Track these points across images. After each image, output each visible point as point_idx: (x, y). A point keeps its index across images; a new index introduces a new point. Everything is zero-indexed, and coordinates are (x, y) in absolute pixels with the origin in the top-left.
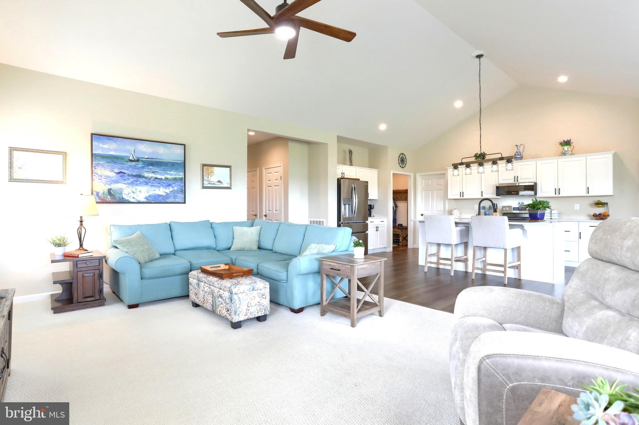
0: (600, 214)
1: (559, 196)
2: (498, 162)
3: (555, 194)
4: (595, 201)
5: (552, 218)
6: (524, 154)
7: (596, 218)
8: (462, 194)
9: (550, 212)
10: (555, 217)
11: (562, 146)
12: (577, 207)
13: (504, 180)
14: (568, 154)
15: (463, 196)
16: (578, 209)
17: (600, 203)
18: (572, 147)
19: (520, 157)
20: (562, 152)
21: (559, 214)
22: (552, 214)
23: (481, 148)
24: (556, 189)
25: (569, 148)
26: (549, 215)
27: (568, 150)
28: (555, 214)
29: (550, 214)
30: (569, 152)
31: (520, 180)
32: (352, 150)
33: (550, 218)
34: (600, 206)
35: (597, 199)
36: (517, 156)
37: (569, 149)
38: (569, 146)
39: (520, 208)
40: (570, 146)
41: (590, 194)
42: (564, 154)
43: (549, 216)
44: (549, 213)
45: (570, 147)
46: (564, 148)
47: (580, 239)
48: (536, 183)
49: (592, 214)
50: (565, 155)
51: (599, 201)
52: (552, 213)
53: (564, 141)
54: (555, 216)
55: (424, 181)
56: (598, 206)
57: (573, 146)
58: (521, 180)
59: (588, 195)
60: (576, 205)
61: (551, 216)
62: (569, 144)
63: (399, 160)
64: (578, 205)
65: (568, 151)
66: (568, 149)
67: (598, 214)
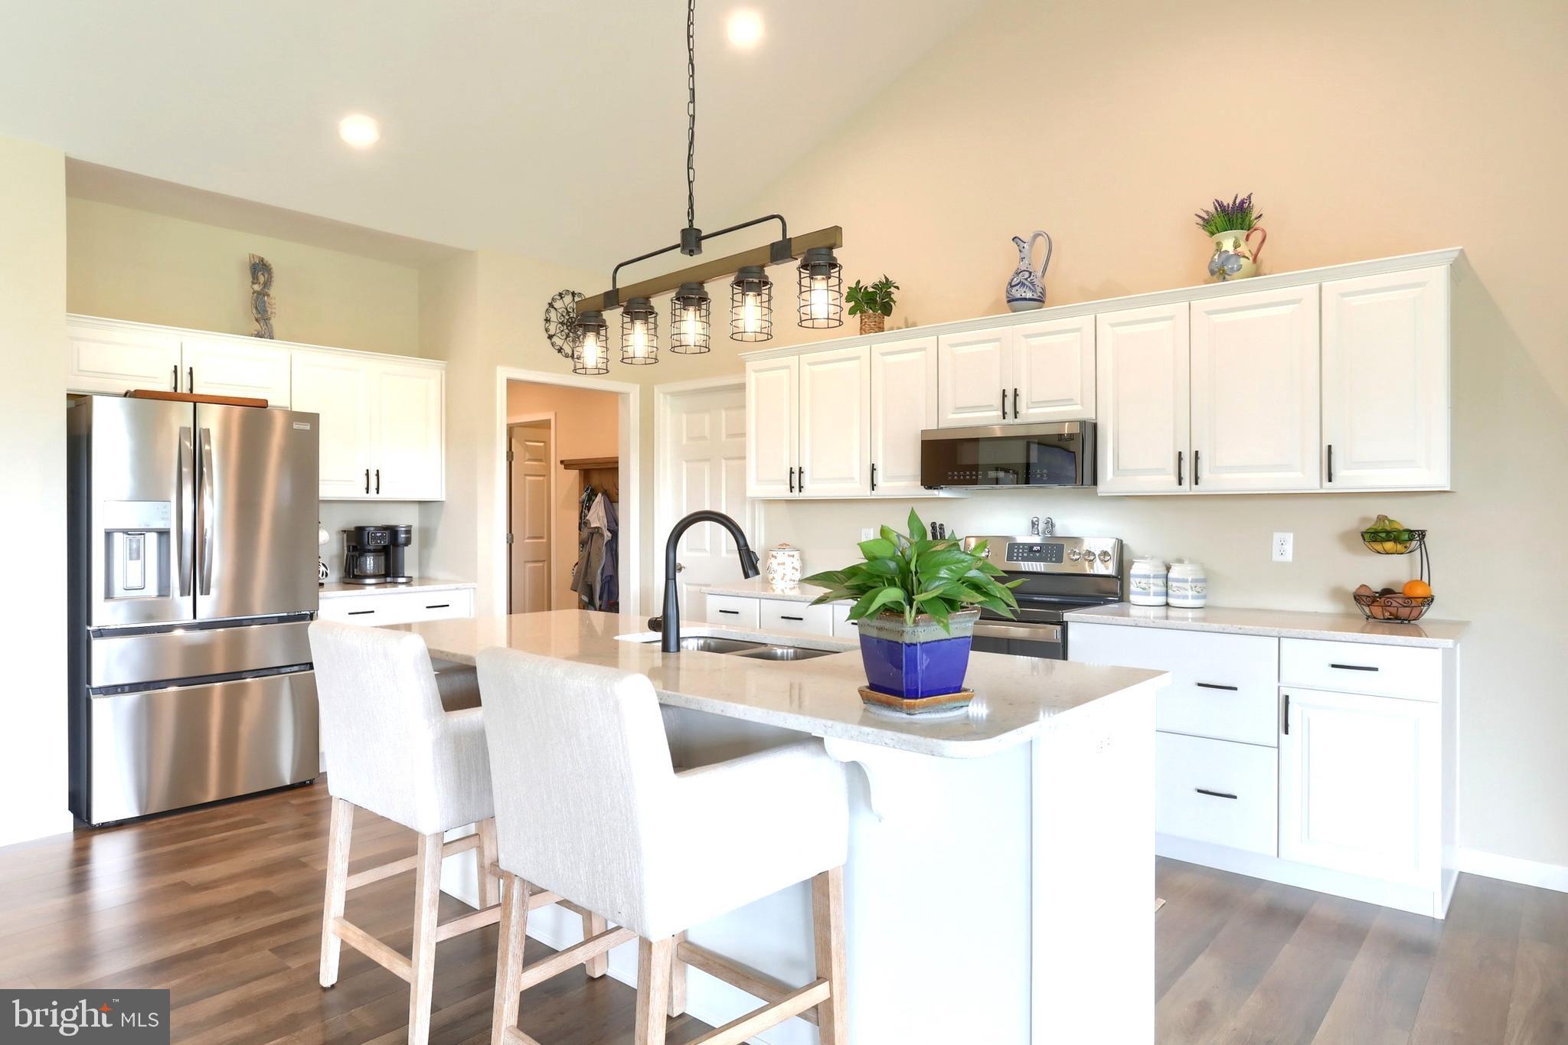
0: (1387, 592)
1: (1197, 490)
2: (772, 271)
3: (1174, 479)
4: (1364, 520)
5: (1171, 601)
6: (1052, 284)
7: (1367, 609)
8: (796, 477)
9: (1165, 572)
10: (1185, 597)
11: (1212, 234)
12: (1284, 547)
13: (959, 409)
14: (1236, 274)
15: (801, 487)
16: (1289, 557)
17: (1388, 532)
18: (1256, 237)
19: (1029, 295)
20: (1212, 261)
21: (1204, 581)
22: (1170, 583)
23: (691, 195)
24: (1180, 453)
25: (1242, 243)
26: (1157, 585)
27: (1239, 249)
28: (1185, 581)
29: (1160, 582)
30: (1243, 261)
31: (1028, 408)
32: (269, 259)
33: (1162, 600)
34: (1389, 545)
35: (1373, 510)
36: (1018, 293)
37: (1243, 249)
38: (1241, 234)
39: (1035, 548)
40: (1245, 232)
41: (1341, 484)
42: (1220, 272)
43: (1156, 594)
44: (1155, 577)
45: (1247, 238)
46: (1219, 244)
47: (1287, 732)
48: (1095, 426)
49: (1353, 587)
50: (1224, 279)
51: (1382, 518)
52: (1171, 575)
53: (1220, 205)
54: (1183, 592)
55: (684, 417)
56: (1378, 547)
57: (1263, 231)
58: (1031, 411)
59: (1328, 487)
60: (1277, 536)
61: (1167, 594)
62: (1243, 220)
63: (547, 320)
64: (1290, 537)
65: (1237, 255)
66: (1236, 246)
67: (1377, 586)
